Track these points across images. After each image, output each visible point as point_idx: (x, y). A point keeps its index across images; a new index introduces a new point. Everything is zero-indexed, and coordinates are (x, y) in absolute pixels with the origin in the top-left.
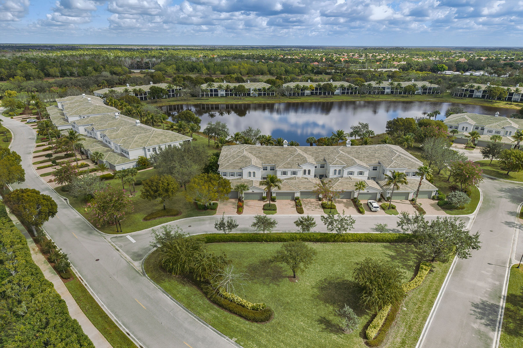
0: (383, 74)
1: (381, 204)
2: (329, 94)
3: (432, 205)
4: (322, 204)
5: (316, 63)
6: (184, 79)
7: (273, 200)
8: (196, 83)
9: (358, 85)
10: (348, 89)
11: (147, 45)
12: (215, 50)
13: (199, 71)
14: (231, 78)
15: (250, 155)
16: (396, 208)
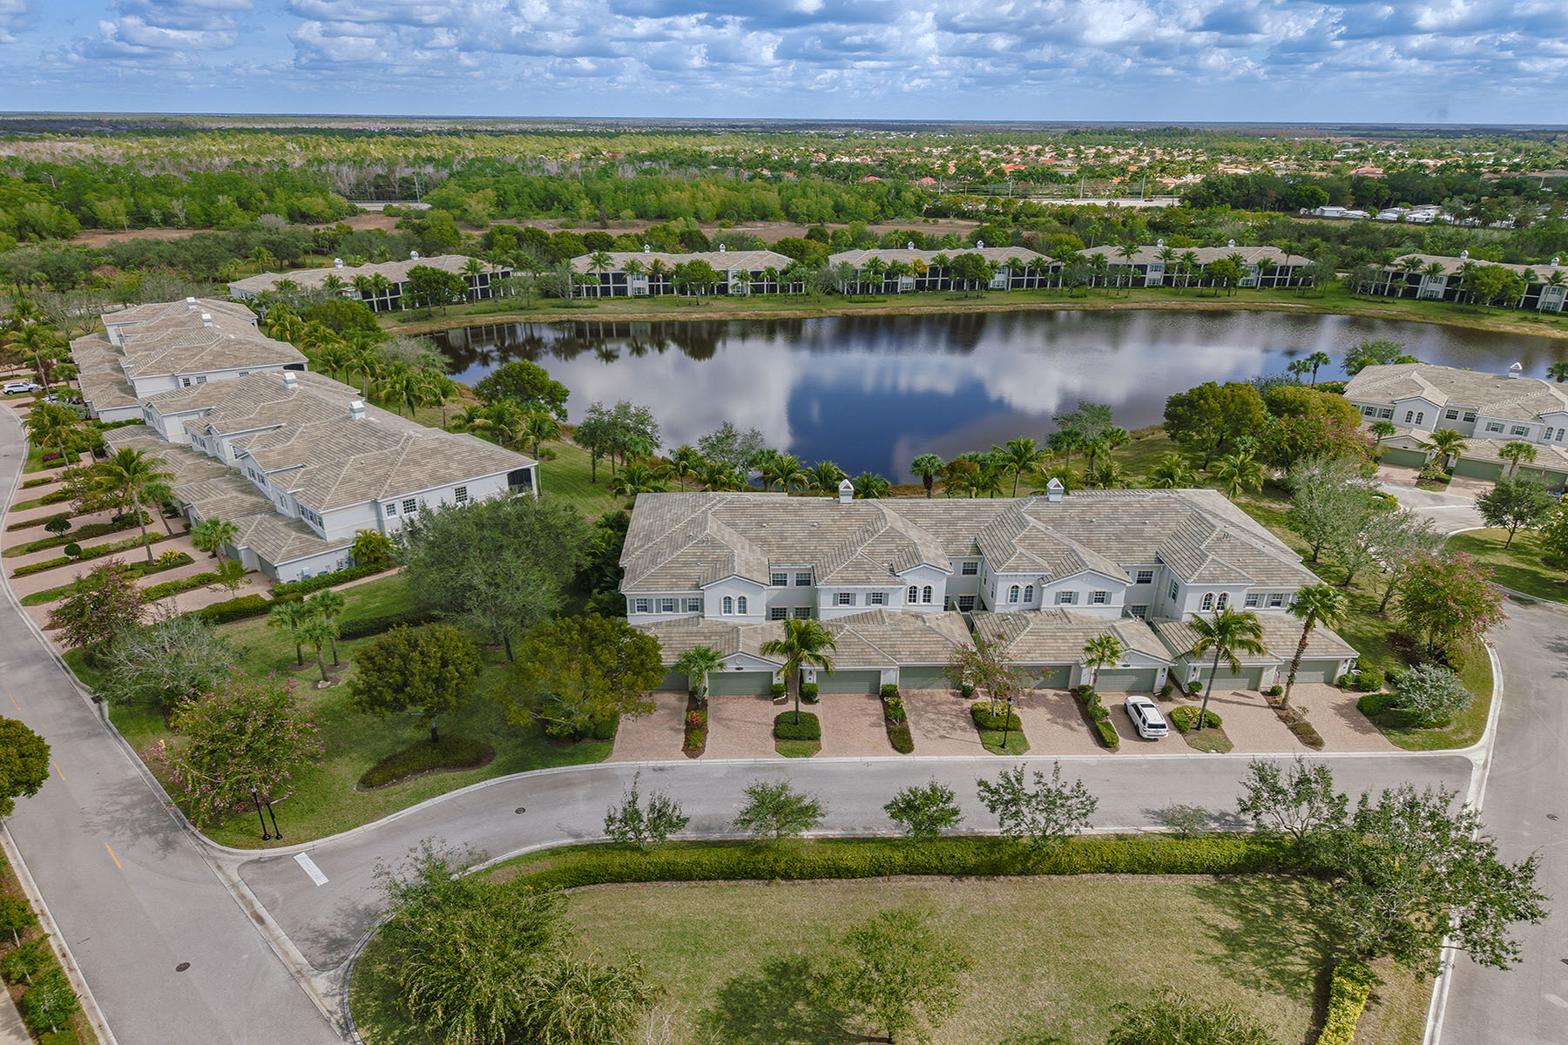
0: (1134, 218)
1: (1169, 707)
2: (972, 287)
3: (1340, 710)
4: (973, 712)
5: (928, 181)
6: (520, 238)
7: (808, 696)
8: (555, 252)
9: (1060, 257)
10: (1032, 273)
11: (412, 118)
12: (618, 134)
13: (566, 209)
14: (669, 234)
15: (728, 536)
16: (1223, 726)
